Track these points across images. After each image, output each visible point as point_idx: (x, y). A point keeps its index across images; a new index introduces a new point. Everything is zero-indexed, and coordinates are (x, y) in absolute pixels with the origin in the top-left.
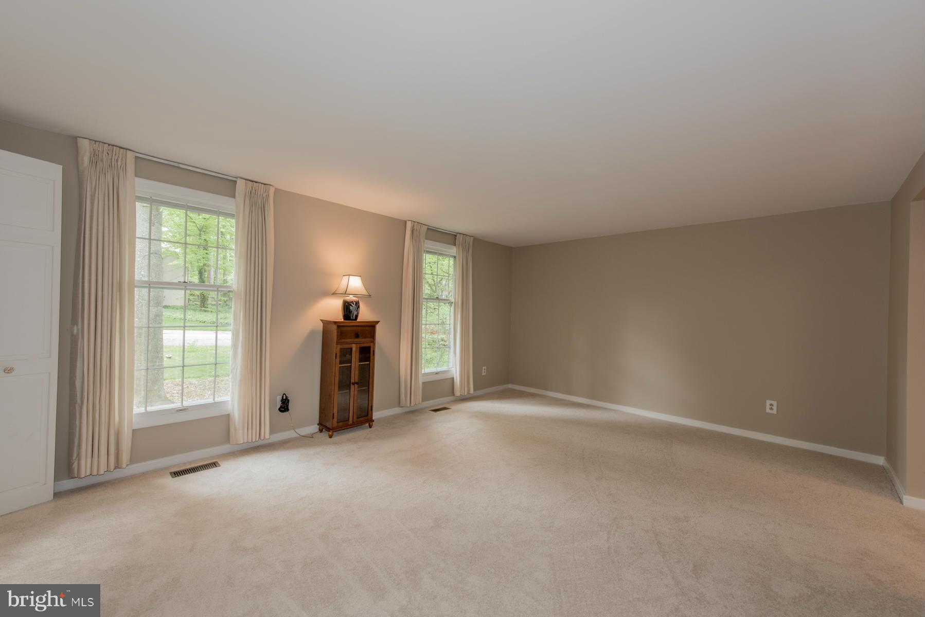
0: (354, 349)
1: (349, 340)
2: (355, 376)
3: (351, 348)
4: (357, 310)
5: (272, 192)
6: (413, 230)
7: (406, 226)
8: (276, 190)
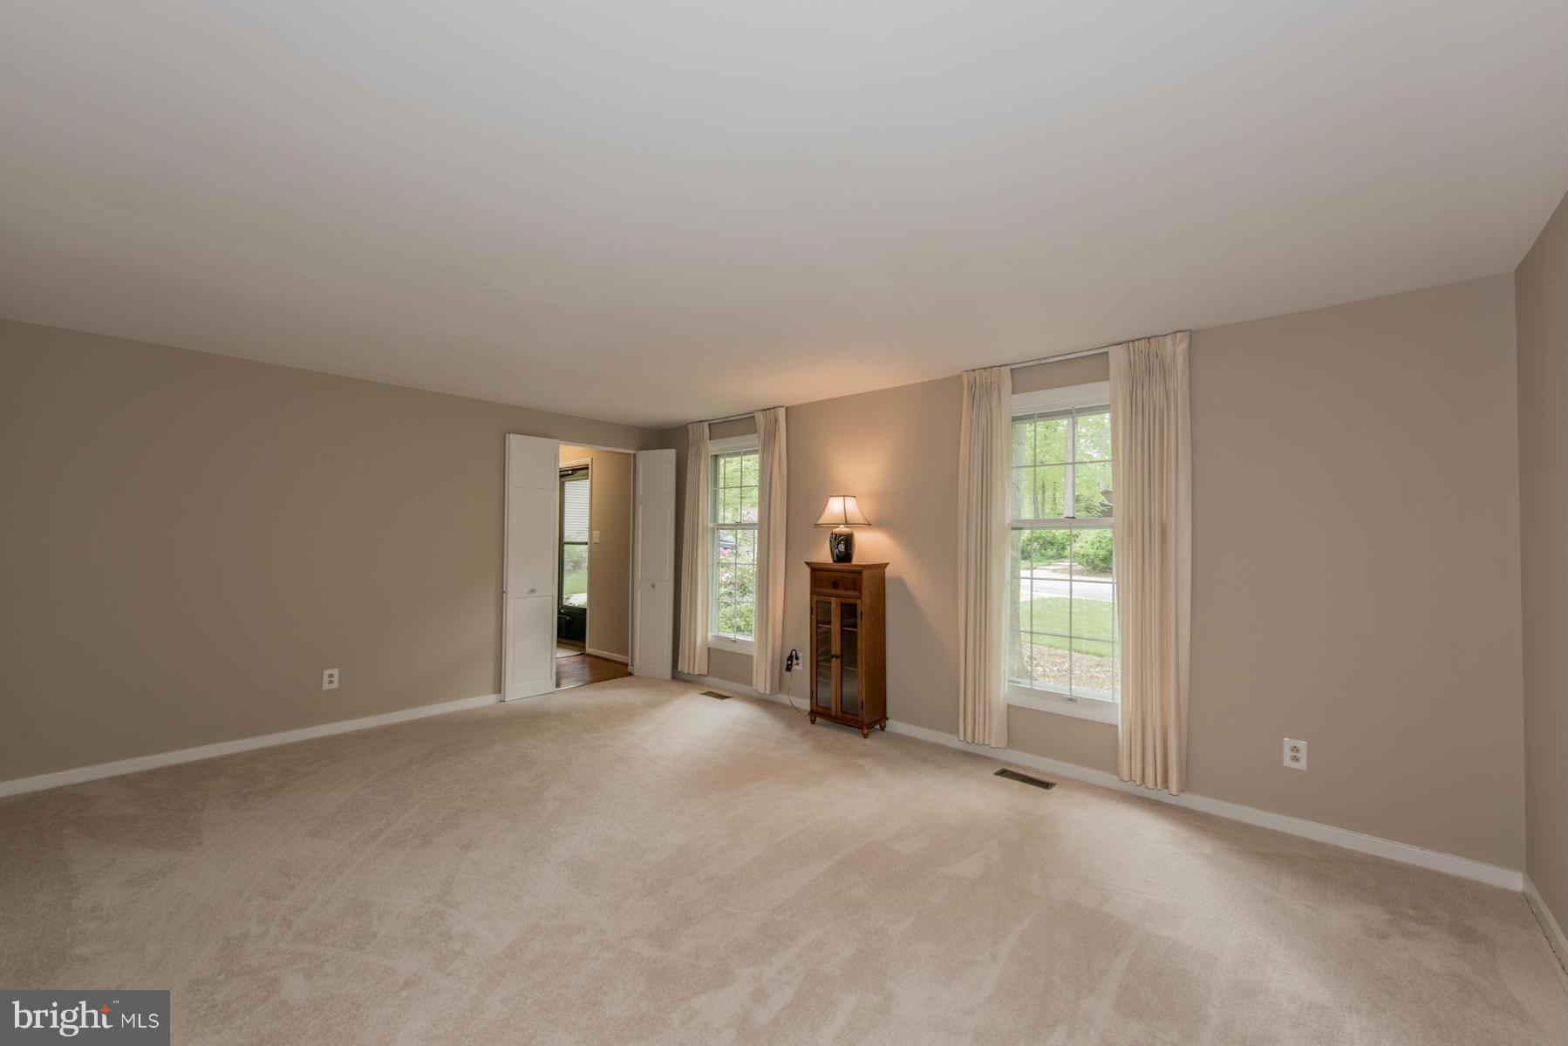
0: (833, 605)
1: (826, 591)
2: (836, 648)
3: (830, 603)
4: (844, 546)
5: (782, 413)
6: (972, 386)
7: (962, 385)
8: (787, 409)
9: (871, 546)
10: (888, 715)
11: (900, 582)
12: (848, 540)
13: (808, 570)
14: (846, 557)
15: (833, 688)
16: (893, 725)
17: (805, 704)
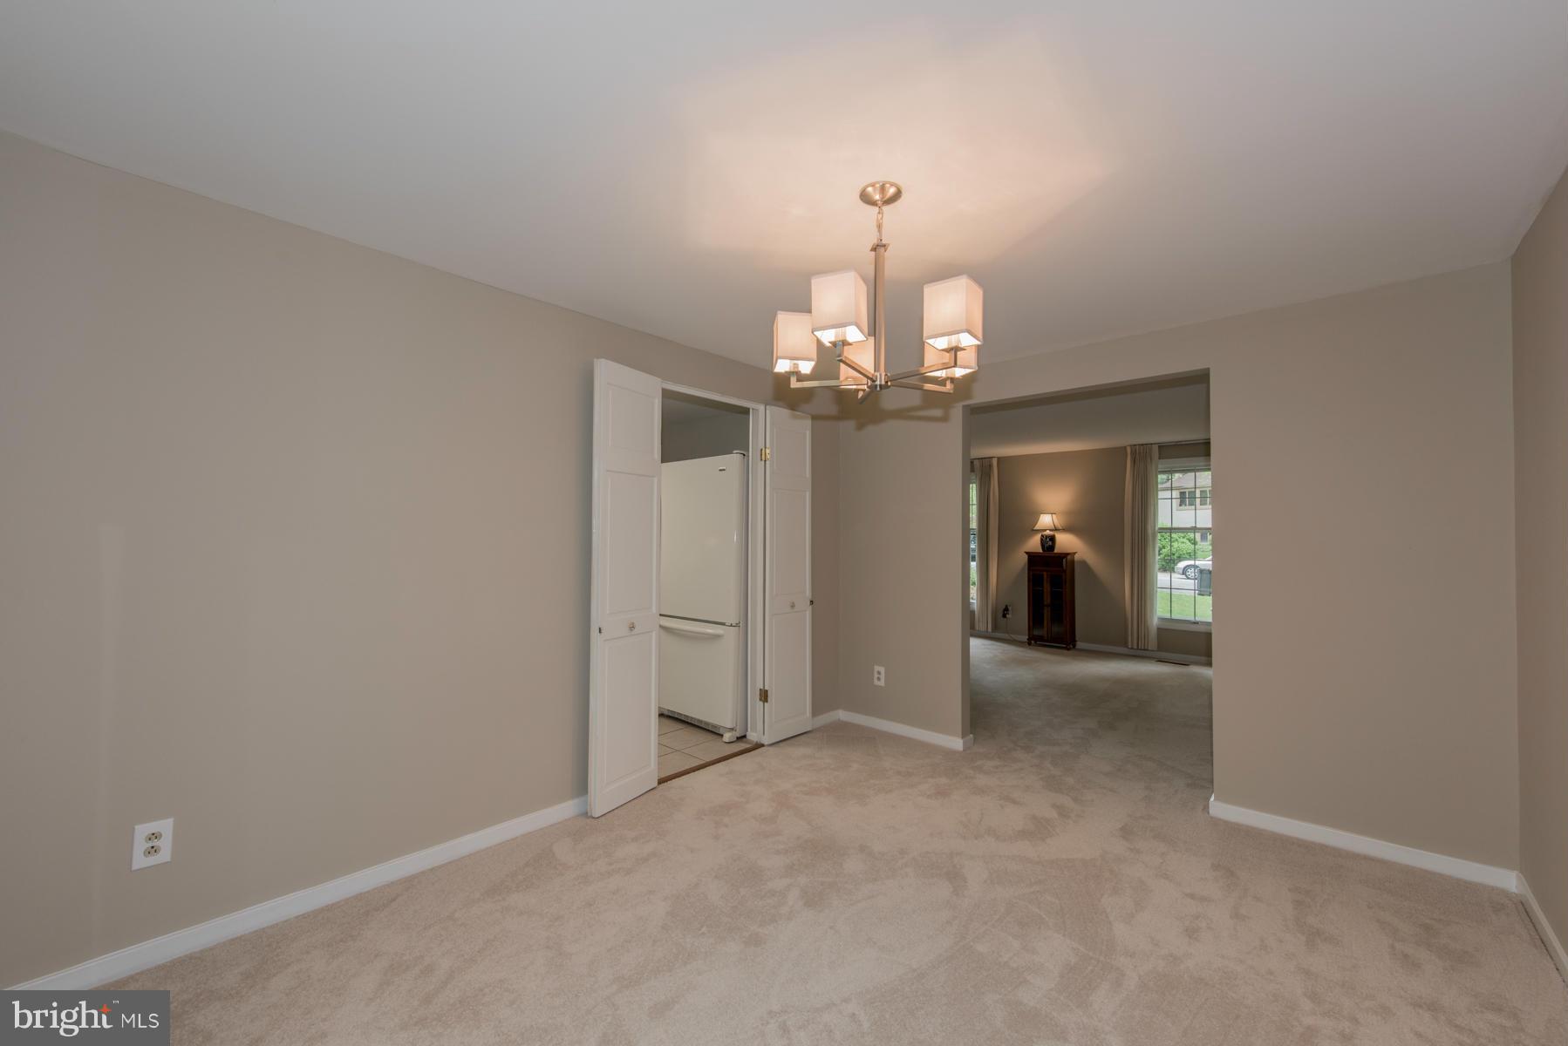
1: (1038, 568)
2: (1047, 601)
3: (1041, 575)
4: (1049, 542)
5: (995, 462)
6: (1134, 453)
7: (1126, 452)
8: (999, 459)
9: (1065, 542)
10: (1077, 639)
11: (1084, 563)
12: (1052, 539)
13: (1026, 556)
14: (1052, 548)
15: (1045, 629)
16: (1080, 645)
17: (1025, 638)
